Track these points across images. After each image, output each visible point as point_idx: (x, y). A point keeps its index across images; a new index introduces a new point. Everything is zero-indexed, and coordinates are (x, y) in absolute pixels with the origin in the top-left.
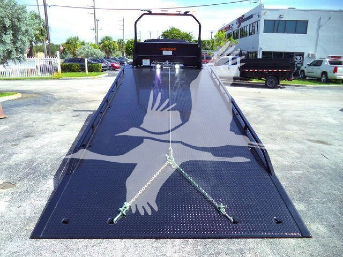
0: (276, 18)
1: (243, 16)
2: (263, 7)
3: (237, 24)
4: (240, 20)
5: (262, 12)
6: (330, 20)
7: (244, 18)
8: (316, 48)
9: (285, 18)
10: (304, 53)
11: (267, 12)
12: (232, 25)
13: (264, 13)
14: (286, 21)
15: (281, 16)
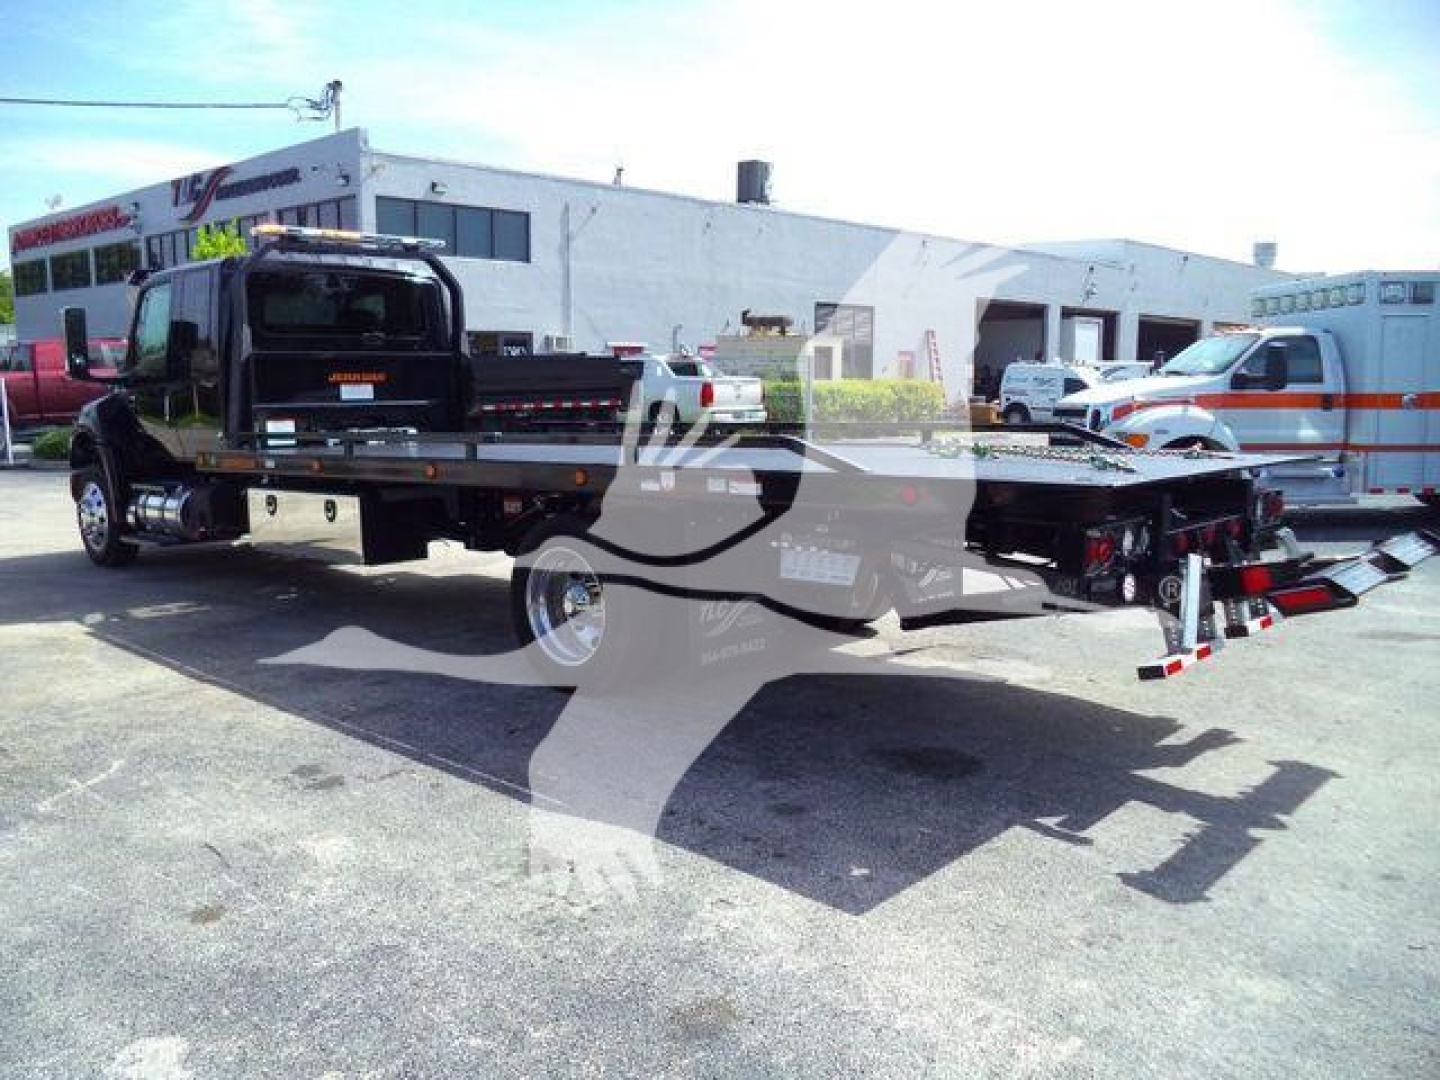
0: (418, 192)
1: (223, 171)
2: (366, 142)
3: (176, 203)
4: (200, 187)
5: (365, 164)
6: (595, 217)
7: (228, 181)
8: (567, 318)
9: (453, 195)
10: (530, 335)
11: (384, 167)
12: (136, 205)
13: (374, 169)
14: (455, 208)
15: (438, 189)
